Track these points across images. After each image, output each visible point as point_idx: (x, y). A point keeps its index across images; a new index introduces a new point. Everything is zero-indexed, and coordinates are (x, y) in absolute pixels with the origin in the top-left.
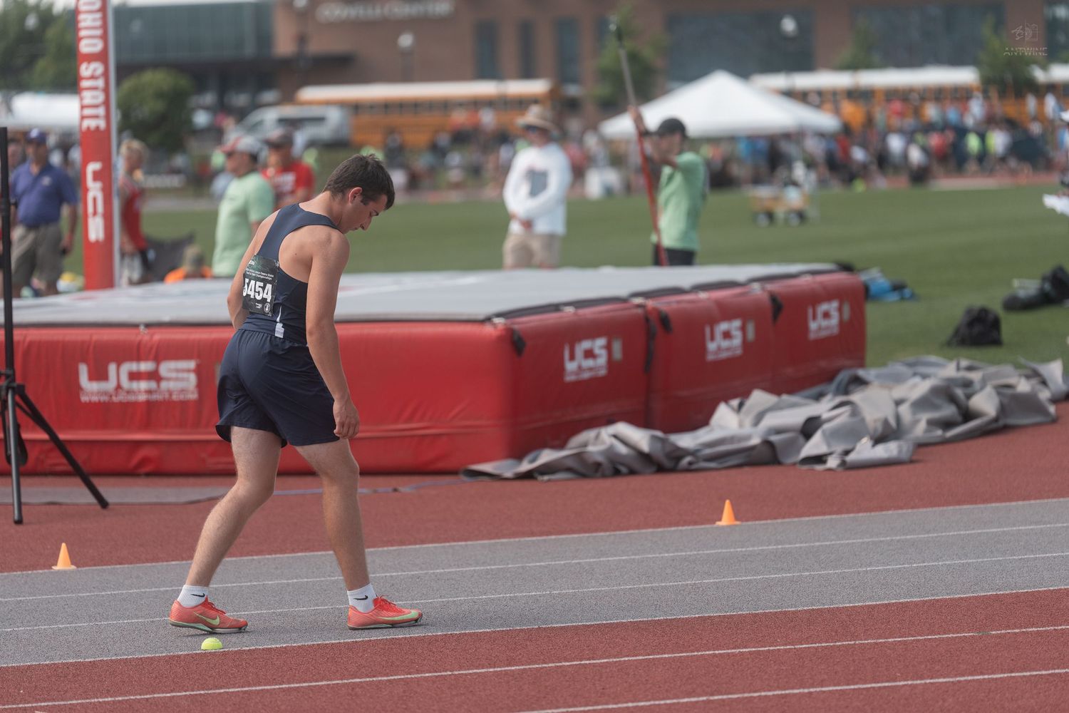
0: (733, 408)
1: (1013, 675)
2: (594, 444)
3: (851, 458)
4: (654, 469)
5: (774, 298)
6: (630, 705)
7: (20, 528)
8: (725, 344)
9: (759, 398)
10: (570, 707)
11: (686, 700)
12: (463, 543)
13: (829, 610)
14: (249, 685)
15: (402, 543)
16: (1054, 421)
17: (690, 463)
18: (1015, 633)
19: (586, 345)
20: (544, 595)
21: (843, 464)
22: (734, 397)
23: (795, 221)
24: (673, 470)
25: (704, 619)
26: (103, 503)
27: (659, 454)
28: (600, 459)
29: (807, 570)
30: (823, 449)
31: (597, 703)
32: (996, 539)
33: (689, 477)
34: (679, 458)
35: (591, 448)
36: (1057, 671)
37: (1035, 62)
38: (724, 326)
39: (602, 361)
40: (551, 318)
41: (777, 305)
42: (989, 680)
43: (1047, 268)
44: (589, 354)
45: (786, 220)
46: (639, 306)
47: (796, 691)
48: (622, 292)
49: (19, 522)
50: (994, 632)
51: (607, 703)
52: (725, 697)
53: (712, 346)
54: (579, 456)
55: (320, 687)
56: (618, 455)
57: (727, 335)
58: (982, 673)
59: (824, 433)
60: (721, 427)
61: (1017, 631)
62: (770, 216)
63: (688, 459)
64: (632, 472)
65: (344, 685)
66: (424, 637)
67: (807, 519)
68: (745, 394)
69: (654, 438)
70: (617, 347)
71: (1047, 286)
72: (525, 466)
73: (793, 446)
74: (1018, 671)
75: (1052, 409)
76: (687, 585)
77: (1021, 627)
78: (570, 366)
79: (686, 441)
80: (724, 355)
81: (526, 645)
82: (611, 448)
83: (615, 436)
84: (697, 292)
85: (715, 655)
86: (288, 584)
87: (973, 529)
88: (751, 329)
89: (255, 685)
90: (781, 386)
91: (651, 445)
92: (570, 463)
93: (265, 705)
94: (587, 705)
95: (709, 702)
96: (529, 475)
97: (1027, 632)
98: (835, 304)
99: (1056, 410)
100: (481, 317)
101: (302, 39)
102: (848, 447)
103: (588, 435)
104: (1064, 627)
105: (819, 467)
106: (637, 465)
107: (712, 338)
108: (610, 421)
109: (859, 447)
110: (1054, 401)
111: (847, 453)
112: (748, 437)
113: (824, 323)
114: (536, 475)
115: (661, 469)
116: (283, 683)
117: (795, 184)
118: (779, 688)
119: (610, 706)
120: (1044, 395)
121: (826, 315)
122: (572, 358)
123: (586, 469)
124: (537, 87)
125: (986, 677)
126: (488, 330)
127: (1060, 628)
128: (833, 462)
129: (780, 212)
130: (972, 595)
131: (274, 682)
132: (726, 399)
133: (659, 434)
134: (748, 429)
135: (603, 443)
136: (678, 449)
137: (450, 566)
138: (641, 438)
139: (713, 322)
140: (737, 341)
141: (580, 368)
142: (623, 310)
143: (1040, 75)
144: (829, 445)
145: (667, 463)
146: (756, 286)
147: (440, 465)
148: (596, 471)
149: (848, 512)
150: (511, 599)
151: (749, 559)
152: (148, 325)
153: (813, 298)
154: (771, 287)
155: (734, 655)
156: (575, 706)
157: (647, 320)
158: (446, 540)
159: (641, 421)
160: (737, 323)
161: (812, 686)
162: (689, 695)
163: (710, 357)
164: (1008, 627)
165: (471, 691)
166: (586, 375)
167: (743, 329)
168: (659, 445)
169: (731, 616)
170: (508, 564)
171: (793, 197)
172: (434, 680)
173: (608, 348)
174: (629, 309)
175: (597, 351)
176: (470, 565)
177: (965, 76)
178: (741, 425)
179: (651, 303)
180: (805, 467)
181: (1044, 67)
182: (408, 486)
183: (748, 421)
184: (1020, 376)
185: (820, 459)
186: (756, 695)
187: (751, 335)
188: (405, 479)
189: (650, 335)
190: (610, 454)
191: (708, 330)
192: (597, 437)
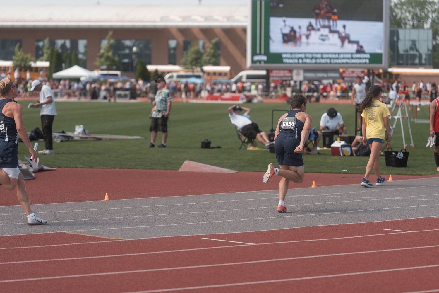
1: (18, 262)
16: (34, 179)
18: (19, 249)
32: (13, 217)
36: (32, 261)
37: (32, 60)
42: (10, 264)
43: (33, 129)
50: (12, 248)
58: (7, 262)
61: (19, 248)
71: (33, 134)
74: (19, 261)
75: (33, 175)
77: (21, 246)
87: (6, 214)
97: (23, 248)
99: (35, 175)
104: (35, 247)
110: (34, 172)
120: (31, 170)
125: (9, 263)
127: (34, 247)
130: (5, 236)
143: (33, 64)
164: (17, 246)
177: (8, 64)
181: (35, 62)
184: (23, 163)
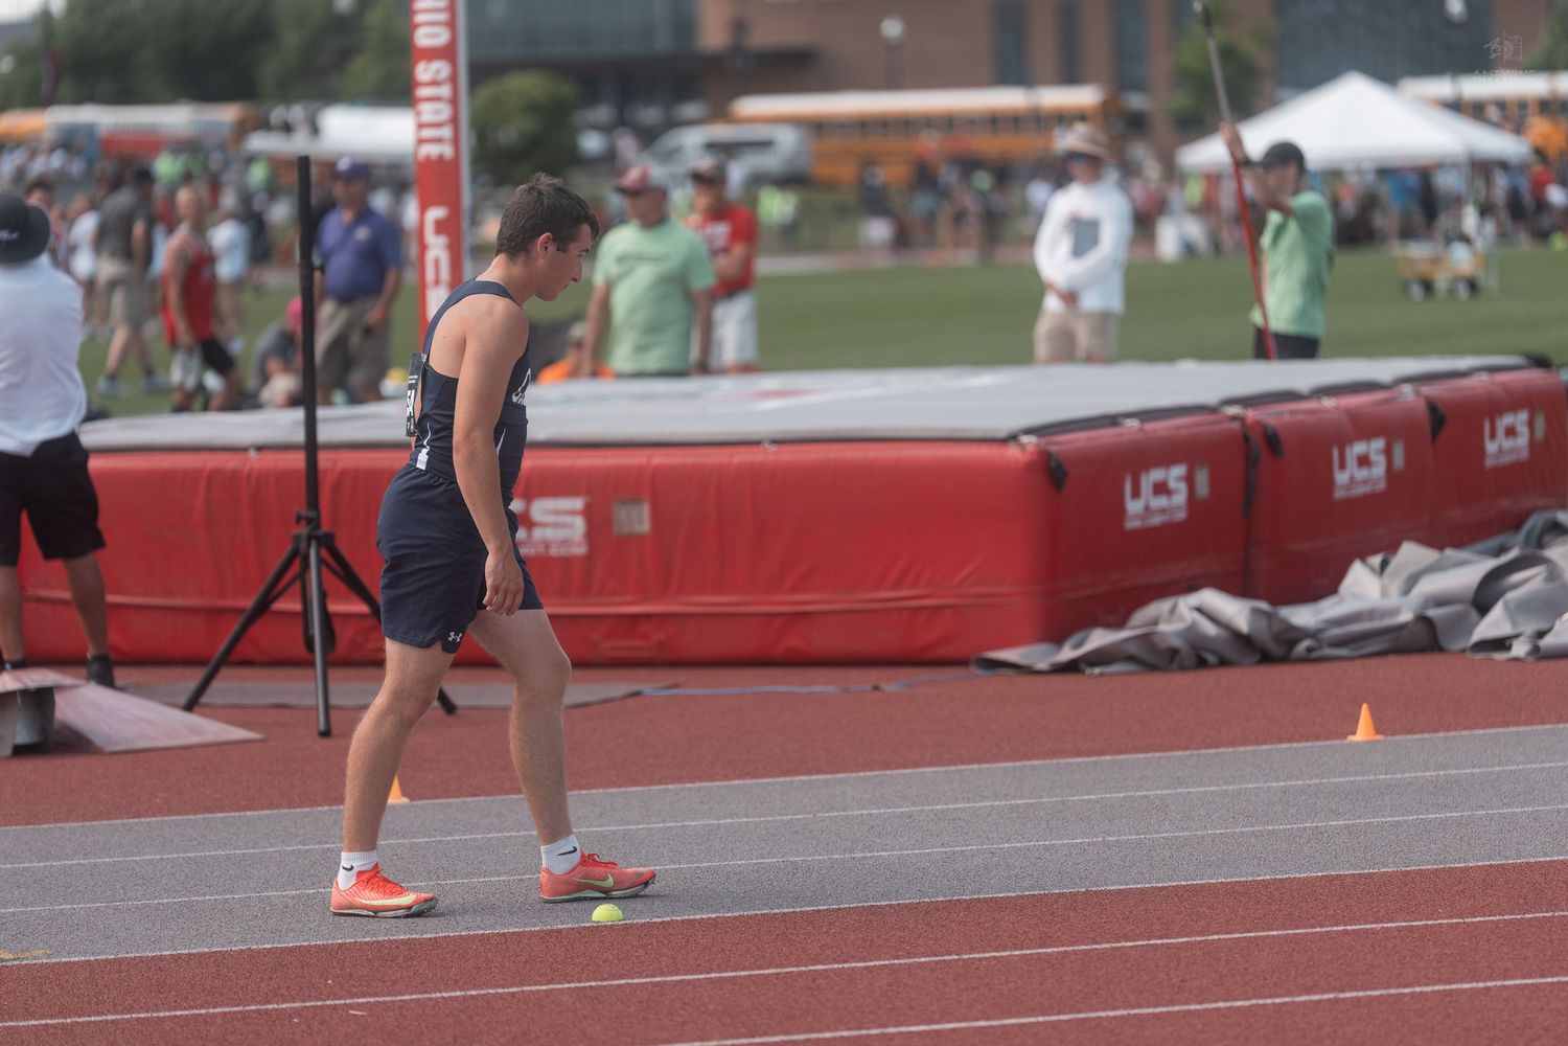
0: (1372, 569)
2: (1168, 621)
3: (1547, 641)
4: (1257, 657)
5: (1433, 407)
6: (1221, 1005)
7: (326, 742)
8: (1360, 474)
9: (1411, 554)
10: (1133, 1007)
11: (1303, 998)
12: (975, 766)
13: (1514, 866)
14: (662, 974)
15: (886, 766)
17: (1309, 650)
19: (1156, 475)
20: (1094, 844)
21: (1535, 650)
22: (1375, 552)
23: (1463, 291)
24: (1284, 659)
25: (1329, 879)
26: (449, 707)
27: (1264, 636)
28: (1176, 643)
29: (1483, 807)
30: (1505, 629)
31: (1171, 1003)
33: (1307, 670)
34: (1293, 643)
35: (1163, 628)
38: (1359, 448)
39: (1180, 498)
40: (1106, 435)
41: (1437, 416)
44: (1161, 489)
45: (1452, 292)
46: (1234, 418)
47: (1466, 986)
48: (1210, 397)
49: (326, 734)
51: (1187, 1003)
52: (1361, 994)
53: (1341, 478)
54: (1146, 639)
55: (766, 977)
56: (1203, 637)
57: (1364, 461)
59: (1506, 605)
60: (1356, 596)
62: (1428, 286)
63: (1306, 644)
64: (1224, 662)
65: (801, 974)
66: (917, 904)
67: (1482, 732)
68: (1391, 548)
69: (1256, 611)
70: (1202, 478)
72: (1067, 653)
73: (1462, 625)
76: (1305, 829)
78: (1133, 507)
79: (1303, 616)
80: (1360, 491)
81: (1068, 916)
82: (1193, 627)
83: (1199, 610)
84: (1319, 398)
85: (1346, 932)
86: (719, 827)
88: (1399, 452)
89: (670, 974)
90: (1446, 536)
91: (1252, 622)
92: (1132, 649)
93: (685, 1004)
94: (1157, 1005)
95: (1336, 1001)
96: (1072, 667)
98: (1523, 416)
100: (1003, 434)
101: (739, 27)
102: (1543, 626)
103: (1160, 608)
105: (1500, 656)
106: (1231, 652)
107: (1342, 466)
108: (1191, 587)
109: (1558, 625)
111: (1541, 634)
112: (1396, 611)
113: (1508, 444)
114: (1083, 666)
115: (1266, 658)
116: (711, 970)
117: (1465, 239)
118: (1440, 981)
119: (1192, 1007)
121: (1511, 432)
122: (1136, 494)
123: (1156, 658)
124: (1084, 96)
126: (1012, 452)
128: (1520, 649)
129: (1441, 281)
131: (698, 969)
132: (1363, 558)
133: (1263, 605)
134: (1394, 599)
135: (1181, 619)
136: (1292, 628)
137: (957, 800)
138: (1236, 611)
139: (1343, 442)
140: (1379, 470)
141: (1147, 508)
142: (1212, 423)
144: (1514, 624)
145: (1275, 650)
146: (1407, 389)
147: (942, 652)
148: (1172, 660)
149: (1543, 721)
150: (1046, 848)
151: (1396, 790)
153: (1491, 407)
154: (1428, 390)
155: (1374, 932)
156: (1140, 1006)
157: (1246, 438)
158: (951, 762)
159: (1237, 586)
160: (1378, 444)
161: (1491, 978)
162: (1309, 991)
163: (1339, 494)
165: (988, 984)
166: (1157, 520)
167: (1388, 452)
168: (1263, 623)
169: (1370, 875)
170: (1041, 797)
171: (1462, 258)
172: (932, 967)
173: (1190, 479)
174: (1218, 422)
175: (1172, 484)
176: (986, 799)
178: (1384, 593)
179: (1251, 414)
180: (1479, 656)
182: (894, 683)
183: (1395, 587)
185: (1501, 644)
186: (1407, 990)
187: (1399, 460)
188: (891, 672)
189: (1250, 461)
190: (1191, 635)
191: (1336, 454)
192: (1173, 610)
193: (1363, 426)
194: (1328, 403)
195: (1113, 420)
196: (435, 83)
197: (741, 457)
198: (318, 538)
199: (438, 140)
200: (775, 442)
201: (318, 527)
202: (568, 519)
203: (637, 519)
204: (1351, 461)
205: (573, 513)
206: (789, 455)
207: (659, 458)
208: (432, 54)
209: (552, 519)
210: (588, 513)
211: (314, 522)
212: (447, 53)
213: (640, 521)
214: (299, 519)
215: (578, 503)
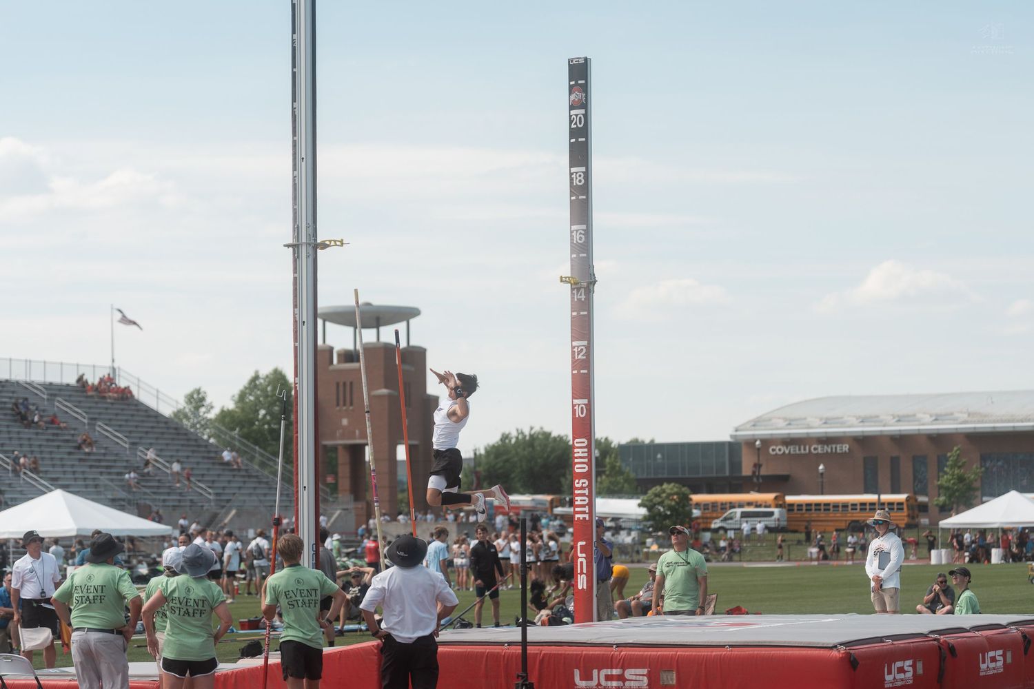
5: (1024, 636)
8: (992, 665)
19: (899, 664)
38: (991, 654)
39: (910, 675)
40: (877, 646)
41: (1027, 640)
44: (901, 670)
46: (935, 640)
48: (925, 630)
53: (983, 667)
57: (993, 659)
70: (920, 665)
78: (888, 678)
80: (991, 673)
84: (975, 630)
88: (1009, 655)
100: (831, 646)
107: (984, 662)
122: (890, 673)
126: (834, 653)
139: (984, 651)
140: (1000, 664)
141: (895, 678)
142: (923, 642)
146: (1013, 628)
152: (618, 645)
154: (1022, 629)
157: (940, 649)
160: (1000, 652)
163: (982, 674)
166: (899, 684)
167: (1004, 655)
173: (914, 666)
174: (928, 641)
175: (906, 668)
179: (942, 638)
187: (1009, 660)
189: (942, 659)
191: (981, 656)
193: (993, 644)
194: (978, 633)
195: (880, 639)
196: (582, 488)
197: (716, 652)
198: (526, 685)
199: (584, 512)
200: (730, 646)
201: (527, 680)
202: (641, 678)
203: (671, 678)
204: (988, 660)
205: (643, 675)
206: (737, 652)
207: (680, 652)
208: (581, 476)
209: (634, 678)
210: (649, 676)
211: (525, 678)
212: (587, 475)
213: (672, 679)
214: (518, 676)
215: (645, 671)
